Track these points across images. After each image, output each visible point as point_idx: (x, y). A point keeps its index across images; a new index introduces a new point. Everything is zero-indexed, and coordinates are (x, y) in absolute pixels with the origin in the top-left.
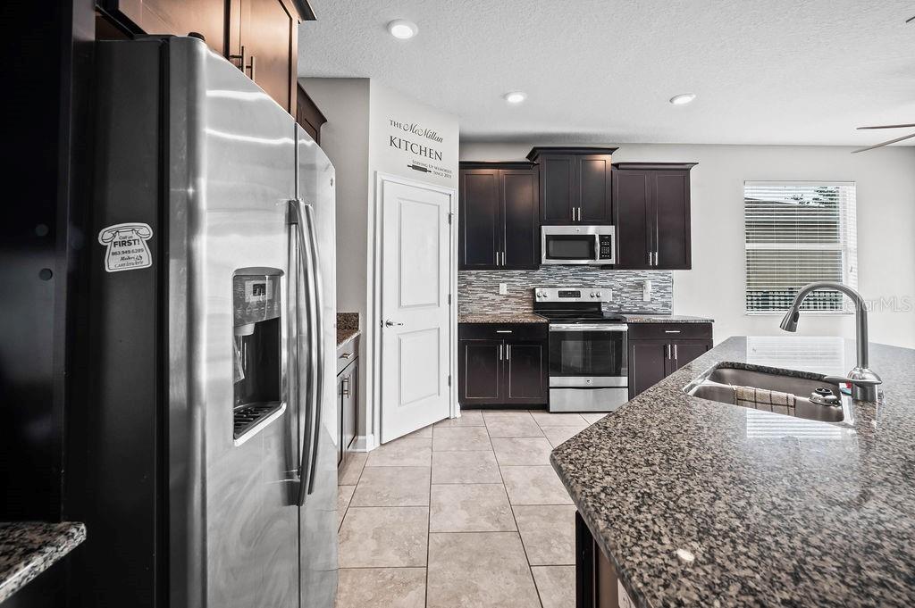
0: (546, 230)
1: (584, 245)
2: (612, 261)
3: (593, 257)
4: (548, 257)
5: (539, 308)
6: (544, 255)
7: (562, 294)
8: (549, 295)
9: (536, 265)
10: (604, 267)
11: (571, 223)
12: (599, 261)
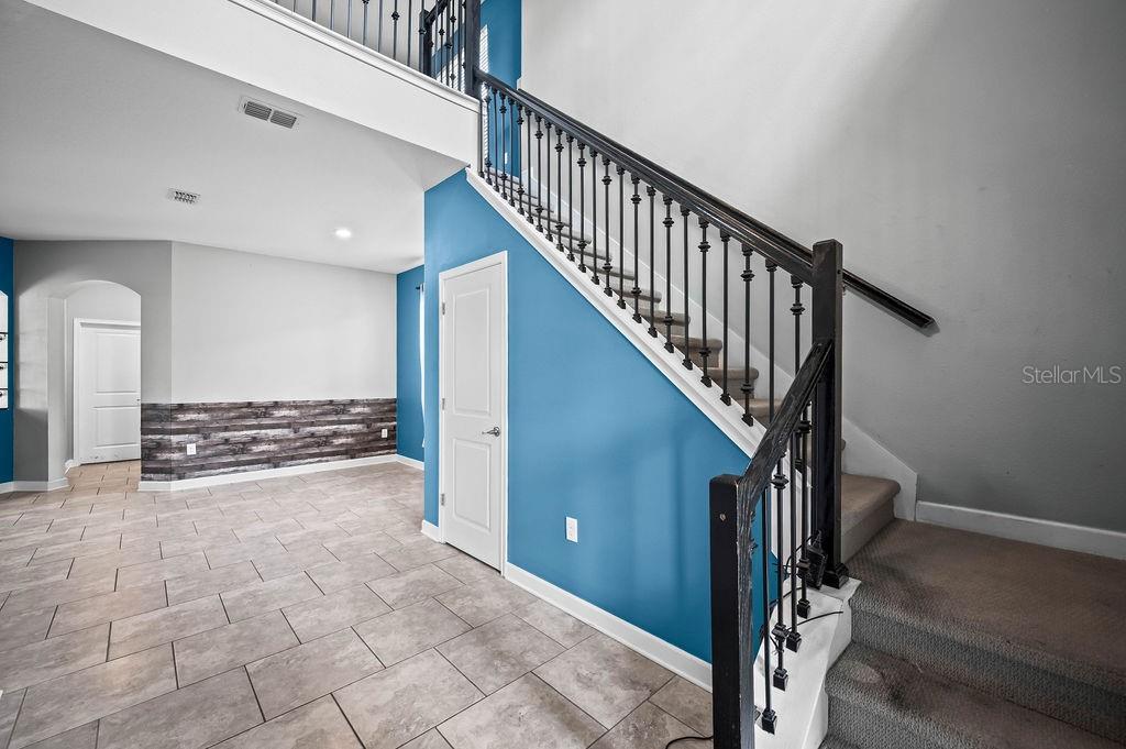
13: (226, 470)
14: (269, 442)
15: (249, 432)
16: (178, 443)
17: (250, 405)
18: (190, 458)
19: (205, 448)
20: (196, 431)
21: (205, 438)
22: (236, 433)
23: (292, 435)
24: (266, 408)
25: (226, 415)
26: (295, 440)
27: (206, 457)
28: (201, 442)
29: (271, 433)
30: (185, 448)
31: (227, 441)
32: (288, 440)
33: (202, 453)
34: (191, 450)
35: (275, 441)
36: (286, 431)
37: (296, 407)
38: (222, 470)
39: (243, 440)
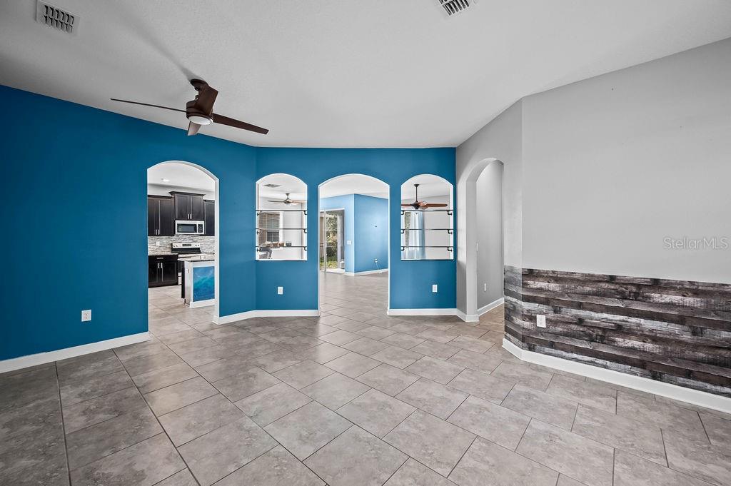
0: (177, 222)
1: (193, 228)
2: (203, 233)
3: (196, 232)
4: (178, 232)
5: (173, 250)
6: (176, 231)
7: (183, 245)
8: (180, 246)
9: (173, 234)
10: (201, 235)
11: (188, 220)
12: (198, 233)
13: (580, 357)
14: (644, 337)
15: (610, 317)
16: (528, 311)
17: (612, 279)
18: (539, 331)
19: (556, 323)
20: (546, 302)
21: (555, 312)
22: (593, 314)
23: (687, 337)
24: (639, 286)
25: (580, 289)
26: (696, 347)
27: (557, 335)
28: (551, 315)
29: (648, 324)
30: (535, 318)
31: (580, 321)
32: (680, 342)
33: (552, 329)
34: (541, 322)
35: (655, 340)
36: (675, 328)
37: (696, 293)
38: (575, 356)
39: (603, 325)
